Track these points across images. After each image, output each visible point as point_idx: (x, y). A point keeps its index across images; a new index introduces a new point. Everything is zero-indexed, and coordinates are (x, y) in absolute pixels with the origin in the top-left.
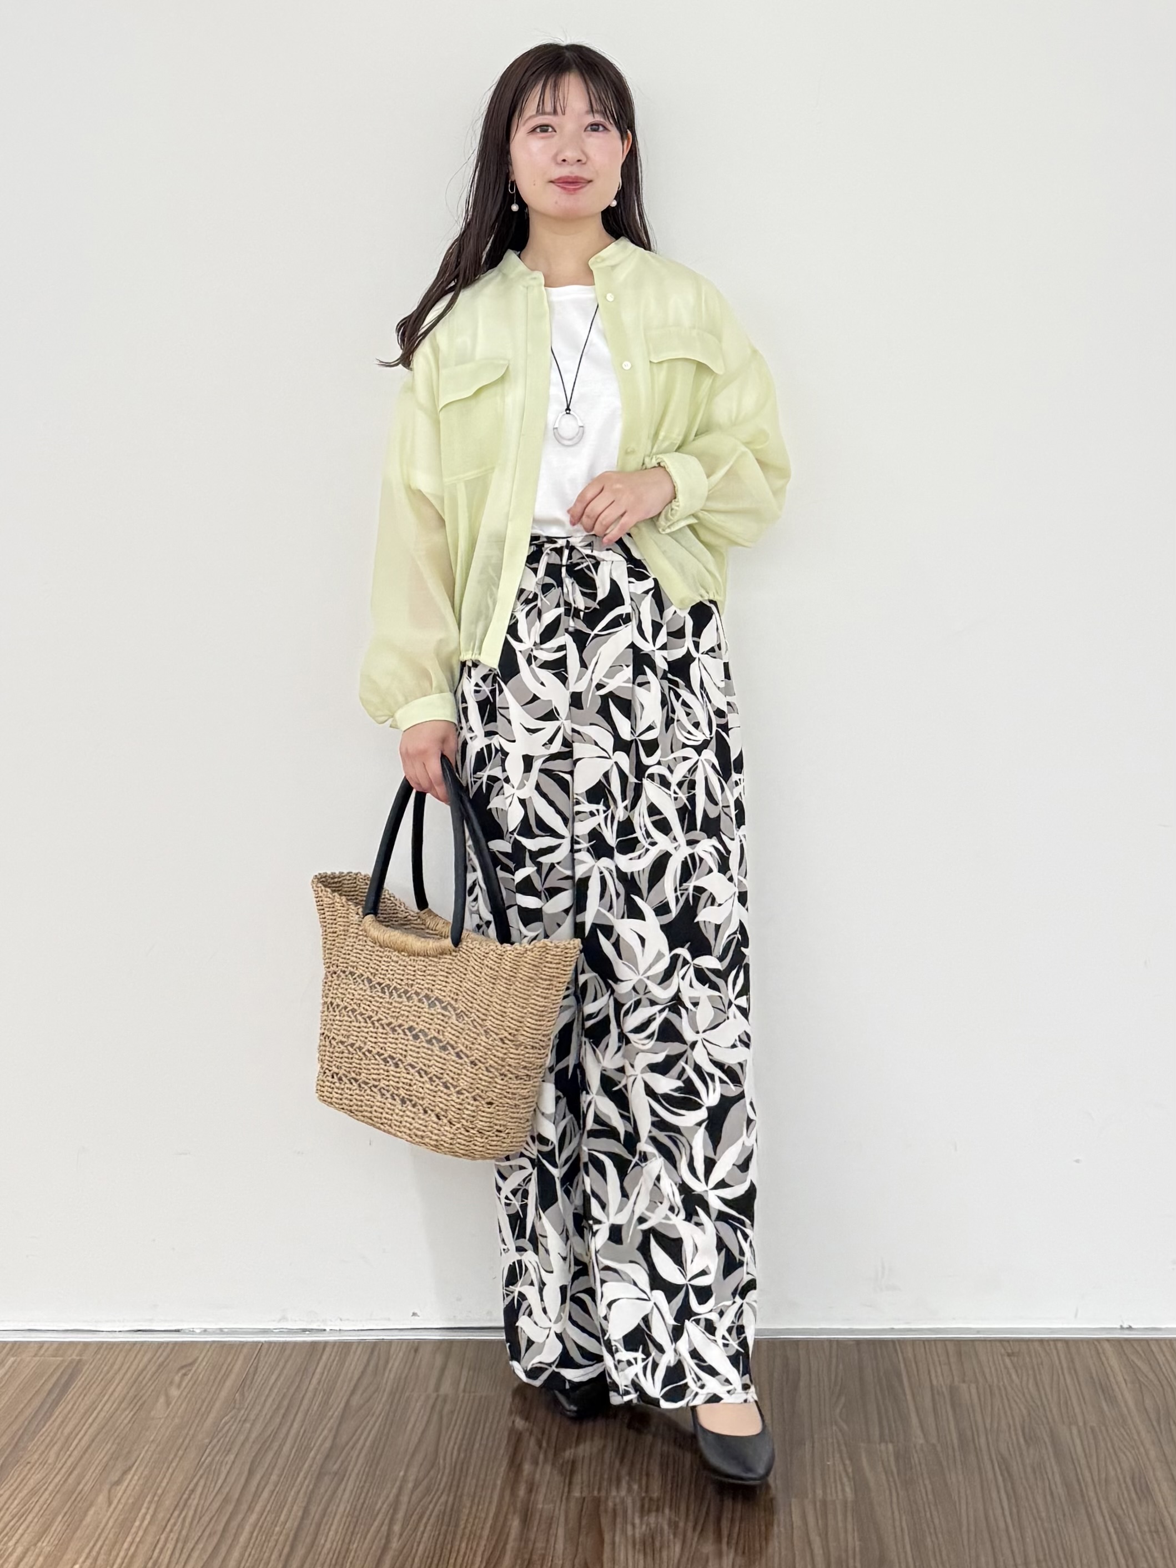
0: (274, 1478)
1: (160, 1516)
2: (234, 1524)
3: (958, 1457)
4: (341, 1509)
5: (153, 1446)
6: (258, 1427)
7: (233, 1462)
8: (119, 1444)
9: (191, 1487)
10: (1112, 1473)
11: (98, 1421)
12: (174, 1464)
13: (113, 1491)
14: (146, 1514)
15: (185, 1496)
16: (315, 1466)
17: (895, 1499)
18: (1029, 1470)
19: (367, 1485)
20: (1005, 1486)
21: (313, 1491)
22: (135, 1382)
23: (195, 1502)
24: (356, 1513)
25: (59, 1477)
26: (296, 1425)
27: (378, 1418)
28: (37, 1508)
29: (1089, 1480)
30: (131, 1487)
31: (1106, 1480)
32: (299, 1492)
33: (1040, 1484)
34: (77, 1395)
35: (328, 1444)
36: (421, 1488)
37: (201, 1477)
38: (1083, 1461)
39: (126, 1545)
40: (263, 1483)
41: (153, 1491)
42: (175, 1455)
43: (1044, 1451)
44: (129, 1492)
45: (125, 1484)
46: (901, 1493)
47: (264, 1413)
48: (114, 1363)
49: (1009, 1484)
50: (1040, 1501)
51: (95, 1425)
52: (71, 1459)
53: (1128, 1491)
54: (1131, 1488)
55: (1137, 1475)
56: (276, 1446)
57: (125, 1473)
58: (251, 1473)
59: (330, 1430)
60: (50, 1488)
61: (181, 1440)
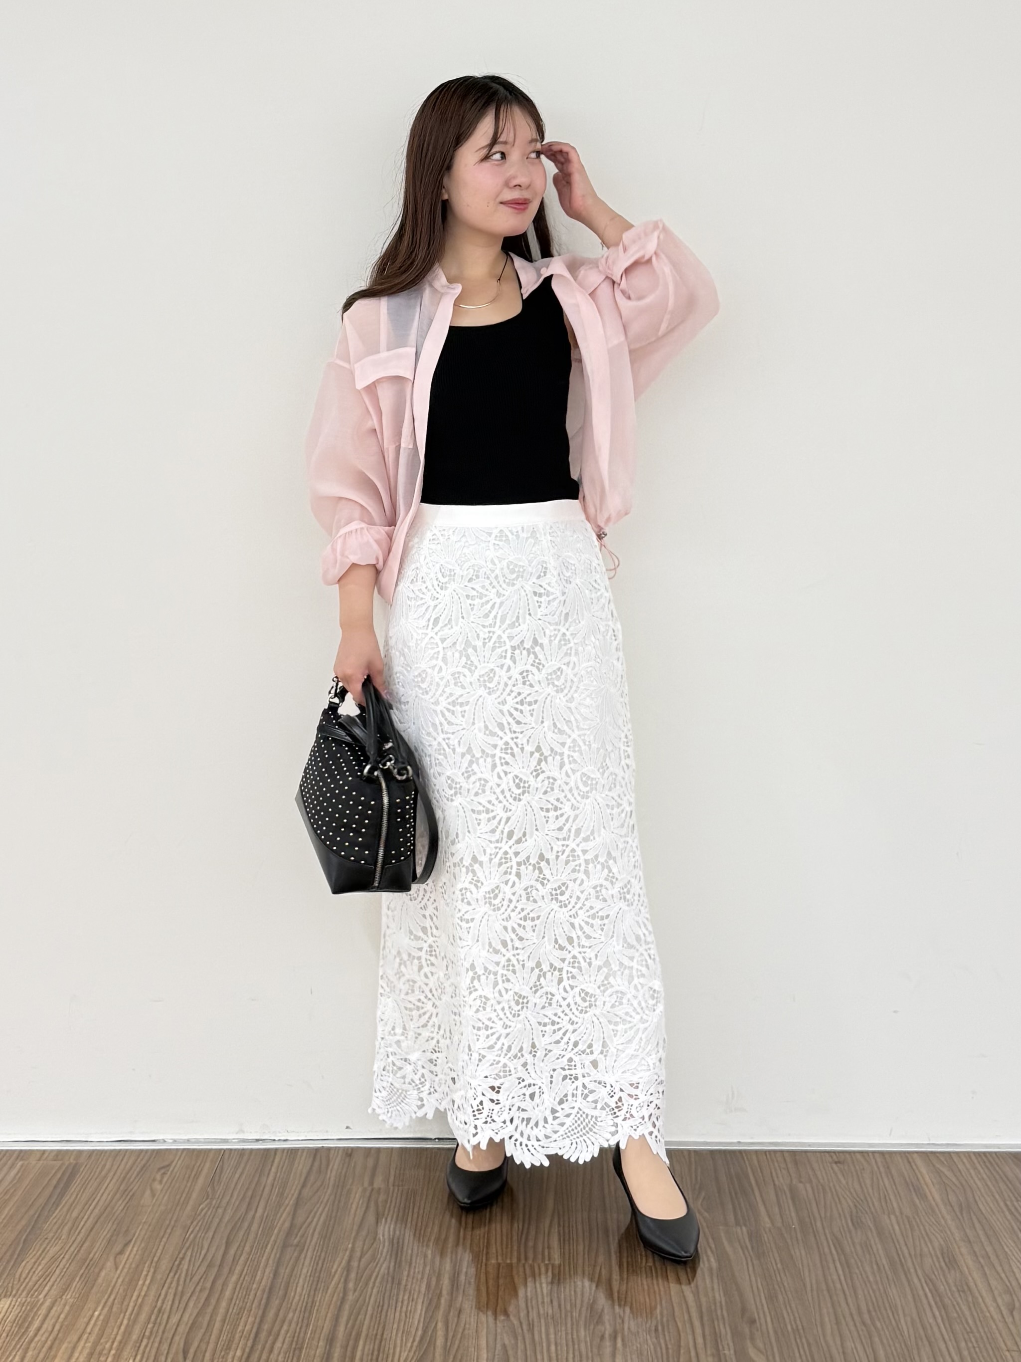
0: (247, 1249)
1: (159, 1277)
2: (220, 1282)
3: (800, 1238)
4: (305, 1271)
5: (146, 1227)
6: (230, 1212)
7: (213, 1237)
8: (118, 1224)
9: (181, 1255)
10: (925, 1249)
11: (98, 1208)
12: (164, 1240)
13: (118, 1260)
14: (147, 1275)
15: (177, 1263)
16: (279, 1241)
17: (751, 1268)
18: (858, 1247)
19: (323, 1254)
20: (839, 1259)
21: (280, 1259)
22: (124, 1178)
23: (186, 1267)
24: (317, 1275)
25: (72, 1249)
26: (260, 1211)
27: (326, 1205)
28: (58, 1272)
29: (907, 1255)
30: (132, 1256)
31: (921, 1255)
32: (268, 1260)
33: (868, 1256)
34: (77, 1190)
35: (287, 1225)
36: (367, 1256)
37: (188, 1249)
38: (902, 1242)
39: (134, 1298)
40: (239, 1252)
41: (150, 1259)
42: (165, 1232)
43: (869, 1234)
44: (131, 1260)
45: (127, 1253)
46: (755, 1262)
47: (233, 1200)
48: (105, 1165)
49: (842, 1257)
50: (868, 1269)
51: (96, 1211)
52: (81, 1235)
53: (939, 1262)
54: (941, 1259)
55: (945, 1250)
56: (246, 1224)
57: (126, 1245)
58: (228, 1244)
59: (289, 1214)
60: (67, 1257)
61: (167, 1222)
